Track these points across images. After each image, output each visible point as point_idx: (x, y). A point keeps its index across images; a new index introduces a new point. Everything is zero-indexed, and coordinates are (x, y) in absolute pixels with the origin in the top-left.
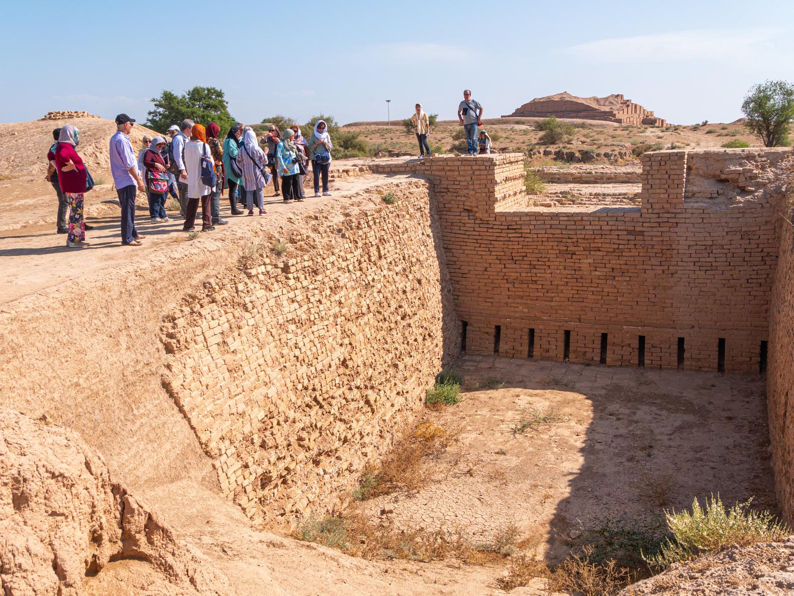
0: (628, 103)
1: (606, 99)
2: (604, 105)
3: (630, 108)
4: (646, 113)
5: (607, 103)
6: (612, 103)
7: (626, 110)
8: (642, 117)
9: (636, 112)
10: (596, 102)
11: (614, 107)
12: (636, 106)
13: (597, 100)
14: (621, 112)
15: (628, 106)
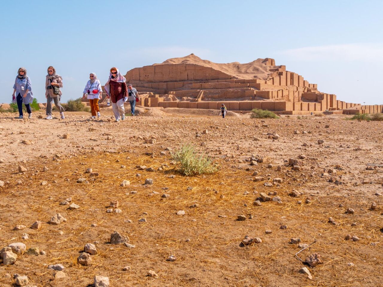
0: (280, 70)
1: (251, 64)
2: (246, 73)
3: (283, 77)
4: (307, 86)
5: (251, 70)
6: (257, 70)
7: (277, 79)
8: (301, 90)
9: (292, 83)
10: (235, 69)
11: (259, 75)
12: (292, 75)
13: (237, 67)
14: (270, 82)
15: (280, 74)
